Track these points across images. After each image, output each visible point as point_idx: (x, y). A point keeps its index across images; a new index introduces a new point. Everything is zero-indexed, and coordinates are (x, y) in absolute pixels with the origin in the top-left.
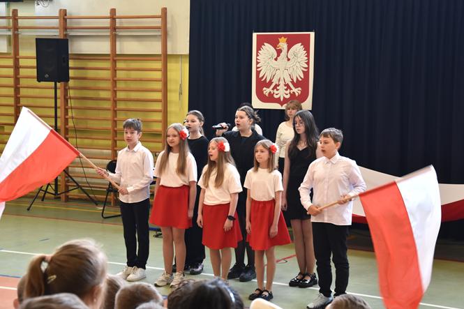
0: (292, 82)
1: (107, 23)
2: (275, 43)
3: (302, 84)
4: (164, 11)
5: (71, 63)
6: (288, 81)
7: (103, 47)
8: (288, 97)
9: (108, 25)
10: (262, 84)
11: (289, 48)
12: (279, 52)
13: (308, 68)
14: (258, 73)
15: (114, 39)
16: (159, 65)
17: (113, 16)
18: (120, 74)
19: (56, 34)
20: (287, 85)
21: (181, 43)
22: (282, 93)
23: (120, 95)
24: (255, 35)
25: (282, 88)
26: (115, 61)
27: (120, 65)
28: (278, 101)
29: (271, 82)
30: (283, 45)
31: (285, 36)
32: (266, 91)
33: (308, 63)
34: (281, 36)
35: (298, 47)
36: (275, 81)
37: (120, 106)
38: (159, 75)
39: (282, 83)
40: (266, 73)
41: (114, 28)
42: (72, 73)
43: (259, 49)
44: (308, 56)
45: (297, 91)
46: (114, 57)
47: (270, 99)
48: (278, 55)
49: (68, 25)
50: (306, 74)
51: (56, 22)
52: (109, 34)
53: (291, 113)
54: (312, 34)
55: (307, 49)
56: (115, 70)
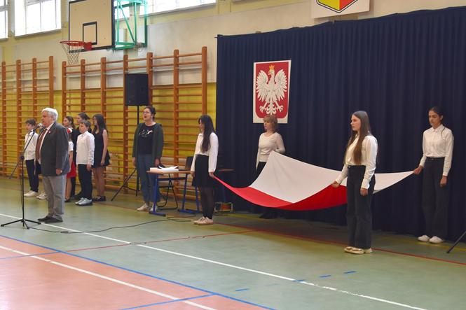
0: (278, 101)
1: (171, 61)
3: (283, 102)
4: (205, 49)
5: (155, 92)
6: (275, 100)
8: (275, 113)
9: (172, 63)
11: (276, 73)
12: (269, 77)
13: (287, 89)
14: (257, 94)
15: (176, 74)
16: (200, 91)
18: (181, 99)
20: (274, 104)
22: (271, 111)
23: (181, 115)
24: (255, 64)
25: (271, 105)
26: (177, 90)
27: (181, 92)
29: (264, 102)
30: (272, 71)
31: (273, 64)
32: (262, 109)
33: (287, 86)
34: (270, 64)
35: (281, 72)
36: (267, 101)
37: (181, 123)
38: (200, 99)
39: (271, 102)
40: (262, 95)
41: (177, 64)
42: (154, 100)
43: (257, 75)
44: (287, 80)
45: (280, 108)
46: (177, 87)
47: (264, 115)
48: (269, 80)
49: (154, 64)
50: (286, 94)
51: (145, 63)
54: (290, 62)
55: (286, 74)
56: (177, 97)
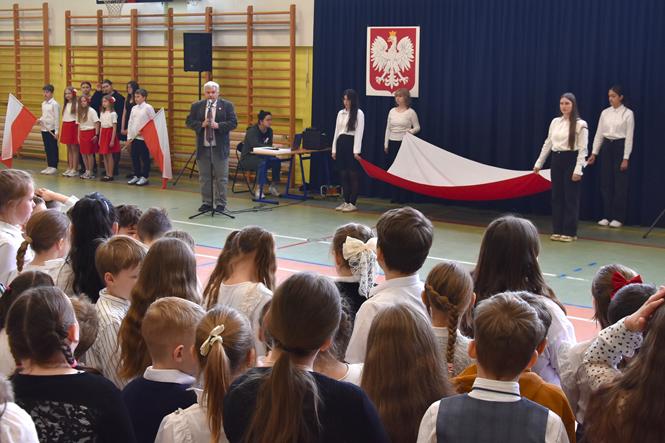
0: (401, 72)
1: (245, 18)
2: (385, 36)
3: (409, 73)
4: (293, 7)
5: (215, 55)
6: (397, 70)
7: (240, 40)
8: (397, 85)
9: (246, 21)
10: (375, 73)
11: (398, 40)
12: (390, 44)
13: (414, 59)
14: (372, 63)
15: (250, 33)
16: (287, 56)
17: (250, 12)
18: (256, 65)
19: (202, 29)
20: (396, 74)
21: (307, 37)
22: (392, 82)
23: (256, 83)
24: (369, 29)
25: (392, 77)
26: (251, 53)
27: (256, 56)
28: (388, 88)
29: (382, 72)
30: (393, 38)
31: (394, 30)
32: (379, 80)
33: (414, 55)
34: (391, 30)
35: (406, 40)
36: (386, 71)
37: (256, 93)
38: (287, 65)
39: (392, 73)
40: (379, 64)
41: (250, 23)
42: (215, 64)
43: (372, 41)
44: (414, 48)
45: (405, 80)
46: (251, 49)
47: (382, 87)
48: (389, 47)
49: (214, 21)
50: (413, 64)
51: (203, 19)
52: (246, 28)
53: (400, 100)
54: (418, 29)
55: (414, 42)
56: (251, 61)
